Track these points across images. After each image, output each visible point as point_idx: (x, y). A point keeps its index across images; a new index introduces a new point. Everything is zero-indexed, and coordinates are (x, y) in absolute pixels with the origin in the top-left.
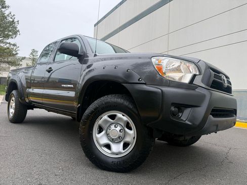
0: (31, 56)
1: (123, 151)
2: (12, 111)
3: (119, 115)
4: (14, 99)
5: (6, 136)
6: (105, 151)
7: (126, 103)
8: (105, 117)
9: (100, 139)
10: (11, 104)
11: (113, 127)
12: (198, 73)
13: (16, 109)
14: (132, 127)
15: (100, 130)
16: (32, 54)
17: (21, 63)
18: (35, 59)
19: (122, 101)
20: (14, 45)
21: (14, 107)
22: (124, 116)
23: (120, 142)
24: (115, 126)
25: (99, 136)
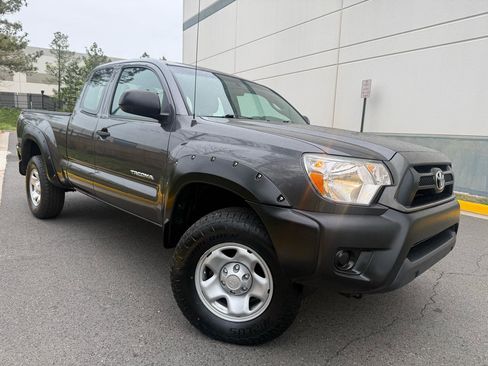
0: (55, 47)
1: (250, 312)
2: (36, 195)
3: (243, 250)
4: (37, 173)
5: (34, 258)
6: (217, 310)
7: (255, 231)
8: (216, 252)
9: (209, 289)
10: (31, 182)
11: (230, 270)
12: (389, 183)
13: (43, 193)
14: (266, 273)
15: (208, 273)
16: (55, 42)
17: (35, 65)
18: (63, 52)
19: (247, 226)
20: (17, 26)
21: (39, 189)
22: (250, 252)
23: (244, 294)
24: (235, 267)
25: (205, 284)
